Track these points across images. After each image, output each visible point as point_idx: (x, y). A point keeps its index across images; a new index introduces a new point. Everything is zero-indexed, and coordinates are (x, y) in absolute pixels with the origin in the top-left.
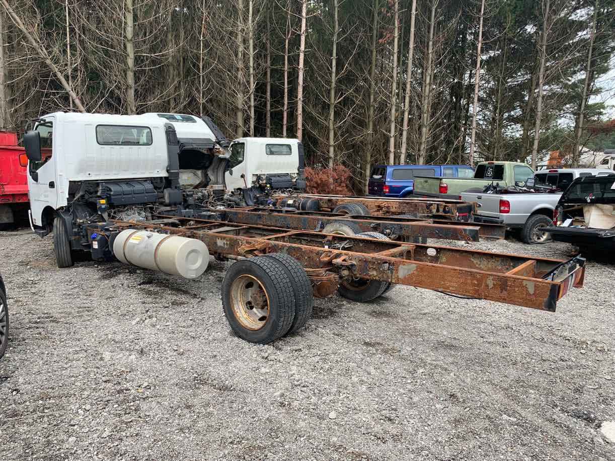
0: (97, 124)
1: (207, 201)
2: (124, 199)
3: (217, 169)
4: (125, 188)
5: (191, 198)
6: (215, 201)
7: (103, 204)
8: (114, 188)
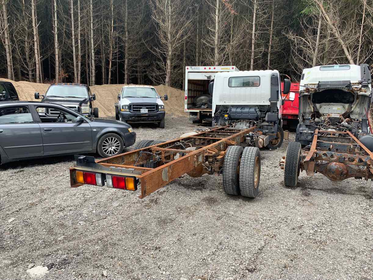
0: (230, 77)
1: (322, 125)
2: (237, 116)
3: (363, 103)
4: (239, 110)
5: (307, 121)
6: (329, 125)
7: (226, 117)
8: (234, 110)
